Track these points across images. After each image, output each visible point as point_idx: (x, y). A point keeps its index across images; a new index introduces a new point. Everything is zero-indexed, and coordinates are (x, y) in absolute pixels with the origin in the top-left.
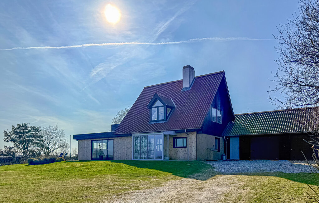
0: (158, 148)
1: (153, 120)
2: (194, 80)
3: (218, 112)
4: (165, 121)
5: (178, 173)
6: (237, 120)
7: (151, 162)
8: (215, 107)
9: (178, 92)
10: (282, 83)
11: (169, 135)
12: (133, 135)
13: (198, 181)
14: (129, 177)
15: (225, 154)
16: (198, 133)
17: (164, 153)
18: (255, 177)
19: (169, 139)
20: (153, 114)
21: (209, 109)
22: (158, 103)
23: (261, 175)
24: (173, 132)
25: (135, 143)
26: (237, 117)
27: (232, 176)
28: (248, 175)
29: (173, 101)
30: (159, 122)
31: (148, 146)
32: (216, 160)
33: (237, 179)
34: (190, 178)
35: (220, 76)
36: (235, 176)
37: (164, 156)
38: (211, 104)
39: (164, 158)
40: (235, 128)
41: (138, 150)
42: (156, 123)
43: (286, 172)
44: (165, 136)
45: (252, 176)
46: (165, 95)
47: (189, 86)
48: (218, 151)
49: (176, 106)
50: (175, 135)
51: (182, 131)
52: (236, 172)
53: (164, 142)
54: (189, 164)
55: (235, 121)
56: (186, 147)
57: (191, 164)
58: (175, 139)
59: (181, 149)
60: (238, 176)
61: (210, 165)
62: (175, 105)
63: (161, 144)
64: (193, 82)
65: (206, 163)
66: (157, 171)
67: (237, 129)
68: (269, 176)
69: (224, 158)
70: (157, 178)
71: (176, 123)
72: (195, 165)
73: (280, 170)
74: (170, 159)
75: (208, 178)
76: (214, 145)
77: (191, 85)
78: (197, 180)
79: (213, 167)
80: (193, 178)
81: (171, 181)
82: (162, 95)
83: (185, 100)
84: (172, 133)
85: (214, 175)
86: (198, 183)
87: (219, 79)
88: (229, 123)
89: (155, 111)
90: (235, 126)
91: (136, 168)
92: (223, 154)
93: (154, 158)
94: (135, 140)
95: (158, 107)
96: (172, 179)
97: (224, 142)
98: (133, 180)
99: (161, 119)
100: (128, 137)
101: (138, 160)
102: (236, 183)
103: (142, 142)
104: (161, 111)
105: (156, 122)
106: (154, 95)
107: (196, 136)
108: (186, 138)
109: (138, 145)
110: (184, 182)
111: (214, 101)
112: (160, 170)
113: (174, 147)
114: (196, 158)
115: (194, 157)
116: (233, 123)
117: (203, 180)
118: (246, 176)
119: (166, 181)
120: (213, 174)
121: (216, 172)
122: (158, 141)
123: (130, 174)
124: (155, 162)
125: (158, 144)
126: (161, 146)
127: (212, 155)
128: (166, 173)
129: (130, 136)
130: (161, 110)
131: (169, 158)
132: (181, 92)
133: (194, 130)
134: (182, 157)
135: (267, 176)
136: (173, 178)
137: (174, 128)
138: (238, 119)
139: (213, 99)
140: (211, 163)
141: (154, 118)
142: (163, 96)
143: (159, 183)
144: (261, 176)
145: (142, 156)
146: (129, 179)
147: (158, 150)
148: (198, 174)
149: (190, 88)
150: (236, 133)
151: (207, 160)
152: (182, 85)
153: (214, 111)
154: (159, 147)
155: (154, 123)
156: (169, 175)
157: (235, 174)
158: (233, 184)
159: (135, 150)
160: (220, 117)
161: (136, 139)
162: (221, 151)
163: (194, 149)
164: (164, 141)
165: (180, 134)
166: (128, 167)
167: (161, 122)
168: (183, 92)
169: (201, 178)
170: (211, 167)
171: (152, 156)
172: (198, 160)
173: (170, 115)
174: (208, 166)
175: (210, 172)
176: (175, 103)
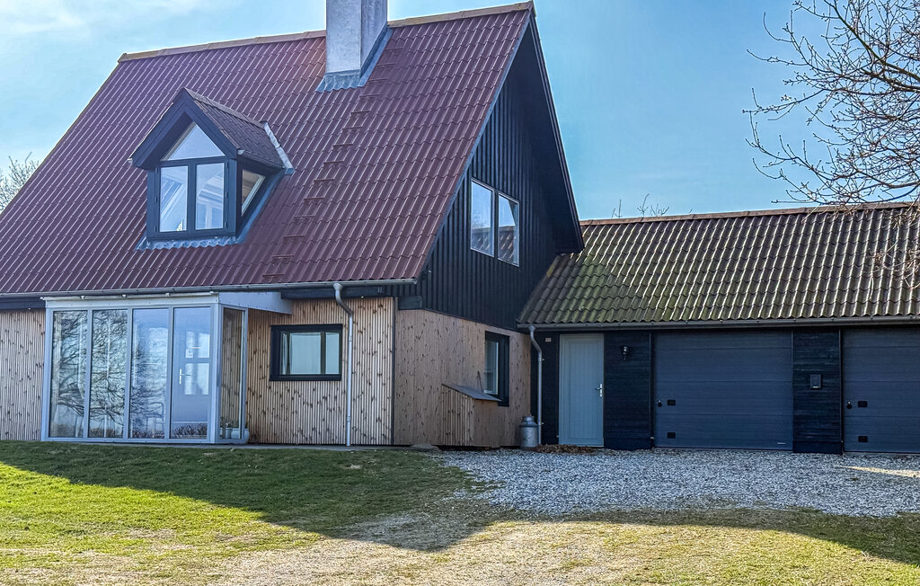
0: (189, 381)
1: (162, 229)
2: (386, 39)
3: (504, 202)
4: (229, 235)
5: (295, 511)
6: (595, 250)
7: (148, 451)
8: (486, 181)
9: (303, 94)
10: (811, 74)
11: (251, 311)
12: (52, 305)
13: (403, 552)
14: (20, 535)
15: (536, 420)
16: (400, 307)
17: (220, 408)
18: (686, 529)
19: (250, 332)
20: (169, 197)
21: (459, 187)
22: (196, 143)
23: (714, 524)
24: (270, 294)
25: (58, 351)
26: (595, 235)
27: (573, 525)
28: (651, 523)
29: (273, 139)
30: (198, 244)
31: (135, 368)
32: (490, 449)
33: (597, 543)
34: (357, 537)
35: (515, 25)
36: (590, 526)
37: (224, 423)
38: (469, 162)
39: (217, 431)
40: (585, 288)
41: (76, 390)
42: (183, 249)
43: (834, 511)
44: (230, 314)
45: (673, 528)
46: (231, 101)
47: (356, 65)
48: (500, 404)
49: (289, 165)
50: (281, 315)
51: (321, 296)
52: (593, 510)
53: (223, 351)
54: (352, 467)
55: (584, 256)
56: (337, 378)
57: (367, 465)
58: (279, 331)
59: (311, 385)
60: (601, 527)
61: (463, 474)
62: (284, 157)
63: (204, 361)
64: (381, 49)
65: (442, 463)
66: (182, 503)
67: (592, 293)
68: (753, 526)
69: (531, 436)
70: (181, 541)
71: (290, 251)
72: (385, 470)
73: (804, 501)
74: (254, 439)
75: (454, 540)
76: (483, 371)
77: (370, 60)
78: (399, 546)
79: (478, 484)
80: (375, 538)
81: (255, 554)
82: (218, 104)
83: (335, 135)
84: (266, 301)
85: (486, 524)
86: (403, 563)
87: (509, 40)
88: (555, 262)
89: (177, 185)
90: (583, 277)
91: (62, 482)
92: (524, 419)
93: (167, 435)
94: (63, 338)
95: (192, 164)
96: (263, 544)
97: (529, 359)
98: (44, 552)
99: (208, 226)
100: (22, 316)
101: (74, 444)
102: (597, 564)
103: (98, 349)
104: (208, 187)
105: (181, 244)
106: (176, 101)
107: (390, 321)
108: (338, 328)
109: (78, 361)
110: (331, 558)
111: (484, 148)
112: (196, 495)
113: (276, 375)
114: (388, 434)
115: (378, 431)
116: (574, 264)
117: (430, 549)
118: (642, 527)
119: (231, 555)
120: (480, 518)
121: (495, 505)
122: (191, 341)
123: (26, 517)
124: (172, 453)
125: (189, 361)
126: (204, 369)
127: (469, 424)
128: (228, 512)
129: (33, 310)
130: (210, 182)
131: (247, 433)
132: (318, 93)
133: (380, 290)
134: (314, 429)
135: (744, 526)
136: (265, 541)
137: (276, 278)
138: (597, 245)
139: (478, 140)
140: (468, 464)
141: (172, 217)
142: (223, 107)
143: (193, 566)
144: (715, 530)
145: (95, 425)
146: (20, 544)
147: (189, 391)
148: (403, 520)
149: (365, 78)
150: (589, 315)
151: (444, 448)
152: (325, 58)
153: (480, 196)
154: (195, 376)
155: (171, 245)
156: (244, 521)
157: (587, 519)
158: (579, 569)
159: (60, 393)
160: (510, 231)
161: (69, 328)
162: (512, 403)
163: (381, 391)
164: (224, 340)
165: (308, 308)
166: (18, 477)
167: (209, 243)
168: (327, 93)
169: (420, 535)
170: (468, 483)
171: (151, 424)
172: (397, 444)
173: (259, 207)
174: (453, 479)
175: (463, 507)
176: (285, 150)
